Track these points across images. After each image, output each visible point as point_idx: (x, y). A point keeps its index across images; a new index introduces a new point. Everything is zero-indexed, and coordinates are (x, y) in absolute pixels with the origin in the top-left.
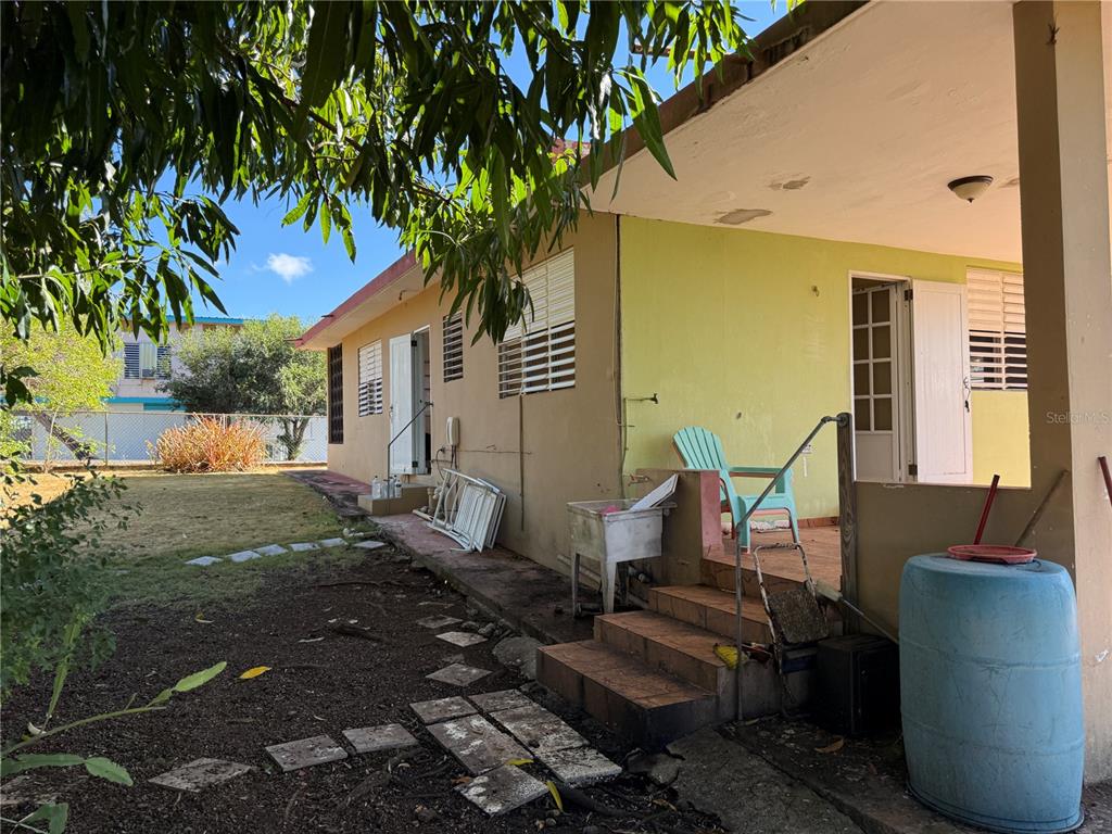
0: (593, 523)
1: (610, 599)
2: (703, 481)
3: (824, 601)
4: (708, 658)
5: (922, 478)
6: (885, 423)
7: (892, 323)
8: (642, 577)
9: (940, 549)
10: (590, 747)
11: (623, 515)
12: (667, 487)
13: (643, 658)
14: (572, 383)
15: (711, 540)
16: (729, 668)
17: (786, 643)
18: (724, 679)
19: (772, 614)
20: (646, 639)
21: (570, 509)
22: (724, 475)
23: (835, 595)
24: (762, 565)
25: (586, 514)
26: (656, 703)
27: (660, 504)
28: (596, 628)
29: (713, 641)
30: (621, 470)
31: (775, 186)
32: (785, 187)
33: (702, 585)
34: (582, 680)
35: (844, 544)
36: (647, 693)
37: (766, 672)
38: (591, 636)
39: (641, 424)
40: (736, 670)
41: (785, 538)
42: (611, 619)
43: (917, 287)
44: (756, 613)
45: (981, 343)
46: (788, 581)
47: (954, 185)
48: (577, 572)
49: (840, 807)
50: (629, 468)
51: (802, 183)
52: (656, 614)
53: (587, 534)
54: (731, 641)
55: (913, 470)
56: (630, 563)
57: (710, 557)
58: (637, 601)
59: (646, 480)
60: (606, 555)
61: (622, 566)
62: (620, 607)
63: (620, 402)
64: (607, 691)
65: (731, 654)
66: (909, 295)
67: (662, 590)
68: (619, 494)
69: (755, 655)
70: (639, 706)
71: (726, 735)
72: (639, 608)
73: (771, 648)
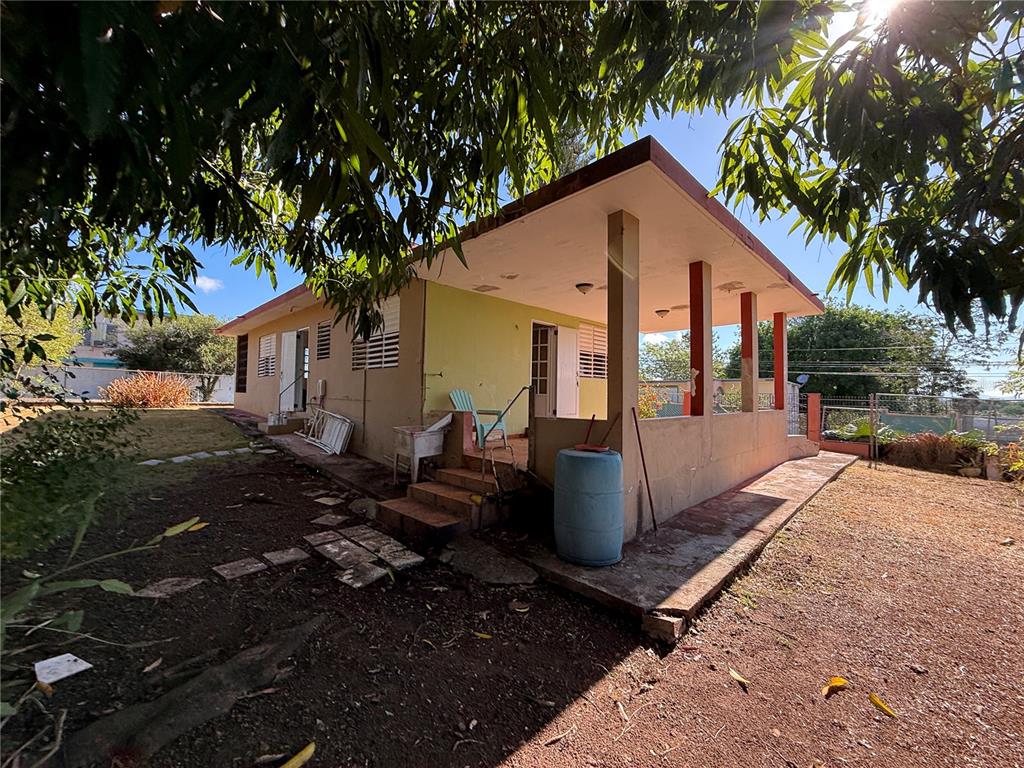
0: (408, 438)
1: (415, 477)
2: (465, 417)
3: (520, 471)
4: (467, 501)
5: (558, 416)
6: (544, 391)
7: (548, 345)
8: (431, 465)
9: (572, 446)
10: (407, 550)
11: (424, 433)
12: (447, 419)
13: (434, 504)
14: (396, 364)
15: (467, 445)
16: (477, 505)
17: (502, 491)
18: (475, 510)
19: (498, 479)
20: (435, 495)
21: (395, 430)
22: (475, 413)
23: (525, 469)
24: (494, 457)
25: (404, 433)
26: (442, 525)
27: (443, 428)
28: (408, 491)
29: (469, 494)
30: (422, 410)
31: (503, 277)
32: (508, 278)
33: (462, 468)
34: (402, 517)
35: (530, 445)
36: (436, 520)
37: (493, 507)
38: (405, 495)
39: (434, 388)
40: (480, 506)
41: (501, 444)
42: (416, 486)
43: (560, 329)
44: (490, 479)
45: (584, 356)
46: (504, 464)
47: (578, 286)
48: (397, 465)
49: (527, 563)
50: (426, 410)
51: (515, 277)
52: (441, 483)
53: (404, 444)
54: (479, 494)
55: (555, 412)
56: (425, 458)
57: (466, 453)
58: (428, 477)
59: (436, 416)
60: (414, 453)
61: (421, 460)
62: (420, 480)
63: (423, 375)
64: (416, 521)
65: (478, 499)
66: (556, 333)
67: (443, 470)
68: (421, 423)
69: (490, 499)
70: (434, 527)
71: (475, 538)
72: (429, 480)
73: (496, 495)
